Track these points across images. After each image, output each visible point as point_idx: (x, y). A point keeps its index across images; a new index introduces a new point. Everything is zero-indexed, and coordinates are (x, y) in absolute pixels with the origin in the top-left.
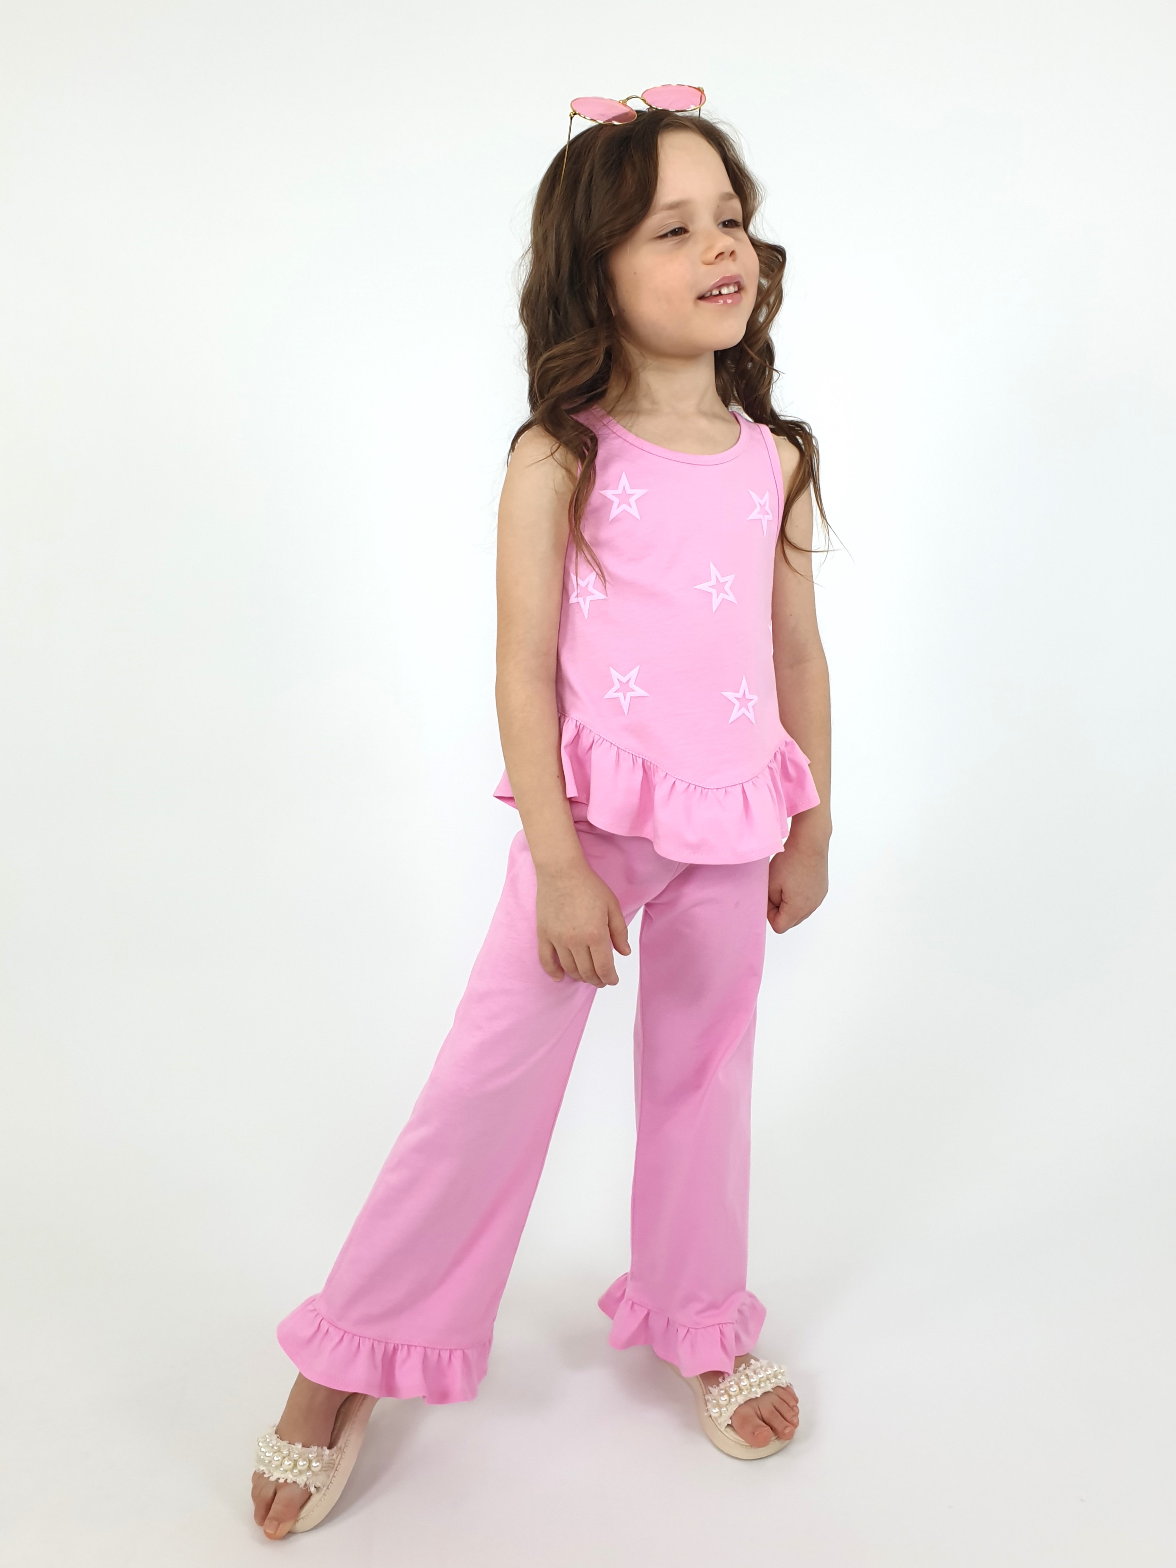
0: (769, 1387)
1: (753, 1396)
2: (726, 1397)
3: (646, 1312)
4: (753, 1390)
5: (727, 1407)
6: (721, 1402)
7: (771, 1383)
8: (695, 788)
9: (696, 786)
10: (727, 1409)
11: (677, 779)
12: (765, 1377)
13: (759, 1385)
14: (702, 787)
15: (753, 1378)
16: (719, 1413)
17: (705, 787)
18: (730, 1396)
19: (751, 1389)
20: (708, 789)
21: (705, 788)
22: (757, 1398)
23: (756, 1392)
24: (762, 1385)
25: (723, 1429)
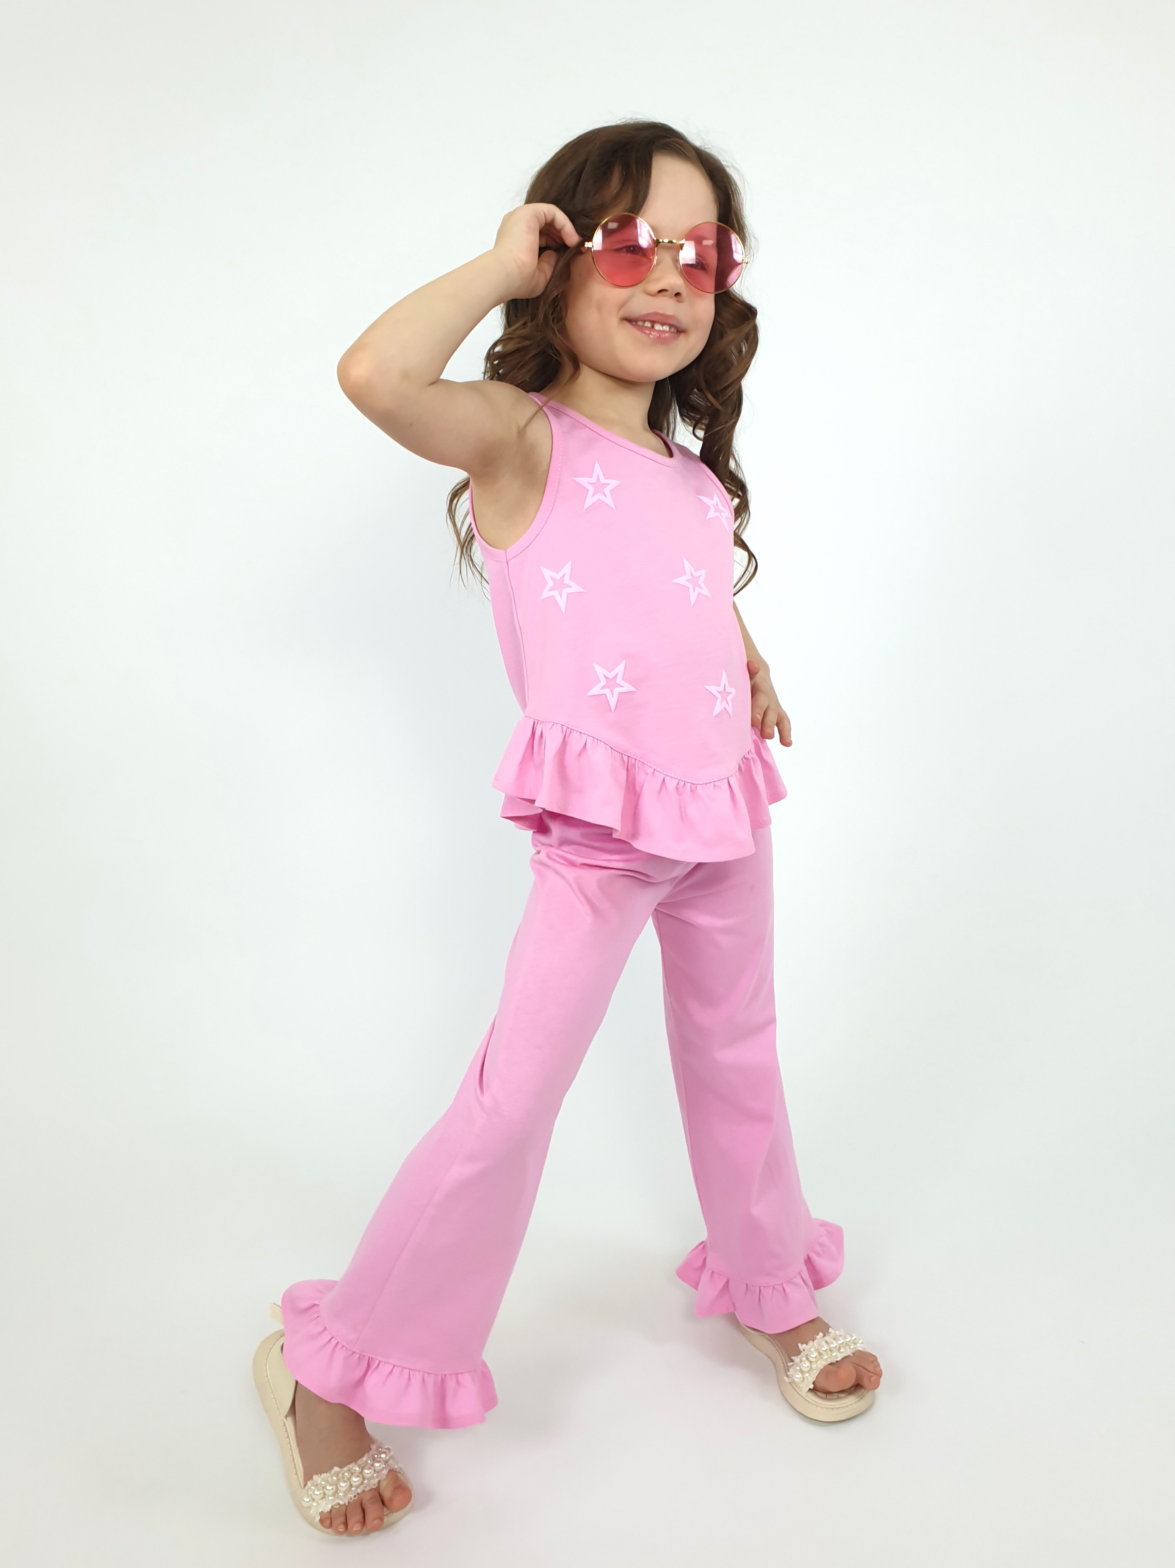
0: (849, 1352)
1: (834, 1361)
2: (808, 1364)
3: (725, 1280)
4: (833, 1354)
5: (810, 1372)
6: (803, 1369)
7: (850, 1348)
8: (684, 784)
9: (685, 782)
10: (810, 1374)
11: (666, 775)
12: (845, 1343)
13: (839, 1350)
14: (691, 783)
15: (833, 1344)
16: (802, 1379)
17: (694, 782)
18: (811, 1362)
19: (831, 1354)
20: (697, 784)
21: (694, 784)
22: (837, 1361)
23: (836, 1356)
24: (842, 1350)
25: (804, 1394)
